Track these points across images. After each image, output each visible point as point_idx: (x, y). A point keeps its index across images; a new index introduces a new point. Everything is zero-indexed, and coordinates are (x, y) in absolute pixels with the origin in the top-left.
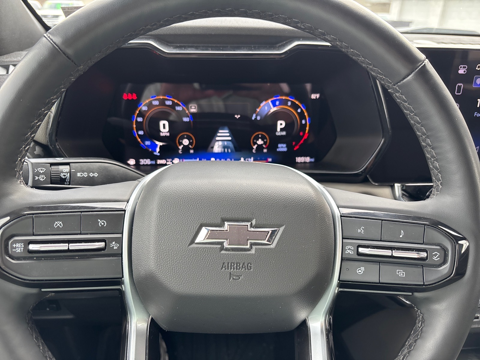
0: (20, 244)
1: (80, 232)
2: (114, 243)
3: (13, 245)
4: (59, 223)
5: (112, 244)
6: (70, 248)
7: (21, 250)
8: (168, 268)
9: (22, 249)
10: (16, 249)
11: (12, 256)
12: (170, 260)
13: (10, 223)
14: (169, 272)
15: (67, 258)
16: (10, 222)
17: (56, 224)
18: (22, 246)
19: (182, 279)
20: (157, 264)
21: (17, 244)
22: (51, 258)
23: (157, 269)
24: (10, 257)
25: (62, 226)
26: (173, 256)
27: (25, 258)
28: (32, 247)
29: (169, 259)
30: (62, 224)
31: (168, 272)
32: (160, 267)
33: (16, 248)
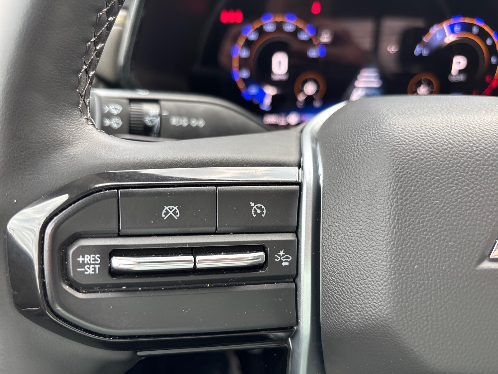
0: (92, 256)
1: (215, 228)
2: (282, 253)
3: (78, 259)
4: (173, 208)
5: (279, 256)
6: (199, 266)
7: (95, 271)
8: (427, 317)
9: (97, 266)
10: (84, 268)
11: (77, 283)
12: (431, 298)
13: (69, 208)
14: (429, 326)
15: (188, 286)
16: (70, 205)
17: (166, 210)
18: (97, 261)
19: (460, 343)
20: (401, 306)
21: (86, 256)
22: (157, 288)
23: (400, 318)
24: (71, 286)
25: (178, 216)
26: (440, 288)
27: (103, 288)
28: (118, 263)
29: (429, 296)
30: (178, 211)
31: (427, 325)
32: (408, 313)
33: (83, 265)
